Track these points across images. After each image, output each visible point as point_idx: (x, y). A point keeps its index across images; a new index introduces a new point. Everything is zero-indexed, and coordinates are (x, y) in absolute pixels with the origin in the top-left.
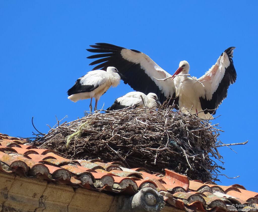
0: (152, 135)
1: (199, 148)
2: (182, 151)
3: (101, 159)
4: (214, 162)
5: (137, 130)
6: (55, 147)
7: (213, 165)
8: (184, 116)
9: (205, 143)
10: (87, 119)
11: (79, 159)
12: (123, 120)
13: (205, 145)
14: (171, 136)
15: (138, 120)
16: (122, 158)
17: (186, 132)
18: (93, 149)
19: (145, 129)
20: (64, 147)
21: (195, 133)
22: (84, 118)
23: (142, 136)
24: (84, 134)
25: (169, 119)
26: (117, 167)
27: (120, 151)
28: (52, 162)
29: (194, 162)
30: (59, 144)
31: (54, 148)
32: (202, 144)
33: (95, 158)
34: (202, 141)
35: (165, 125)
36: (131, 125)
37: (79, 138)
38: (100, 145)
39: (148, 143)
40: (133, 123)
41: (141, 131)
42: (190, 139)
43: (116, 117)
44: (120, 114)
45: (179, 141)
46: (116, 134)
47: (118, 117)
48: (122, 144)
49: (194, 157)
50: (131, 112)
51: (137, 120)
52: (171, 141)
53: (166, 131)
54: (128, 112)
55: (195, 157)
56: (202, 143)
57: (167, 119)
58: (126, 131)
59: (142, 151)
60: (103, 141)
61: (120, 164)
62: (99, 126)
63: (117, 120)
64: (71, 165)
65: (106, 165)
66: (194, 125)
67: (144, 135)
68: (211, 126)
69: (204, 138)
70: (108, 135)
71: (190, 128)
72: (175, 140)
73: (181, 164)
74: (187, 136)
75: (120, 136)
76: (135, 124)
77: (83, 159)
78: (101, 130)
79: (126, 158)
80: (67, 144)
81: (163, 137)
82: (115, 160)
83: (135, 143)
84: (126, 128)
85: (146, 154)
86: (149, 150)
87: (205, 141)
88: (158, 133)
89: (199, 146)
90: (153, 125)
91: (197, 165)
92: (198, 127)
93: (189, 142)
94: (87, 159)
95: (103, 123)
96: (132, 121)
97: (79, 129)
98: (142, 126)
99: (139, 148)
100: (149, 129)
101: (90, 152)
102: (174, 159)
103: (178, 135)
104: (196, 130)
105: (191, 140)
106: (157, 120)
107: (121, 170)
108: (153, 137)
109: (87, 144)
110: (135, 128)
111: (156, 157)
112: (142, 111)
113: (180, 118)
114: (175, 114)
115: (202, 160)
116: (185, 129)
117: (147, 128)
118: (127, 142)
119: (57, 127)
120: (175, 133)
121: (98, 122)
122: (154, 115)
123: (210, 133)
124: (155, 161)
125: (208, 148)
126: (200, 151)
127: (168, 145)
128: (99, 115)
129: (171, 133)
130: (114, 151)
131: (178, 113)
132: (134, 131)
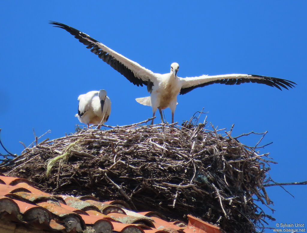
0: (172, 165)
1: (239, 187)
2: (215, 190)
3: (96, 197)
4: (260, 208)
5: (150, 157)
6: (30, 175)
7: (259, 214)
8: (219, 140)
9: (248, 180)
10: (79, 136)
11: (64, 194)
12: (130, 141)
13: (249, 183)
14: (199, 167)
15: (152, 142)
16: (126, 196)
17: (221, 163)
18: (85, 180)
19: (161, 155)
20: (42, 175)
21: (235, 164)
22: (75, 135)
23: (157, 166)
24: (73, 158)
25: (198, 143)
26: (119, 209)
27: (123, 185)
28: (24, 196)
29: (230, 206)
30: (36, 170)
31: (28, 176)
32: (245, 182)
33: (87, 194)
34: (244, 177)
35: (191, 151)
36: (142, 148)
37: (65, 163)
38: (95, 175)
39: (165, 176)
40: (144, 146)
41: (156, 158)
42: (226, 173)
43: (121, 135)
44: (127, 132)
45: (210, 176)
46: (119, 160)
47: (124, 136)
48: (127, 175)
49: (231, 199)
50: (142, 130)
51: (150, 141)
52: (199, 174)
53: (193, 160)
54: (139, 130)
55: (233, 199)
56: (243, 180)
57: (194, 142)
58: (135, 157)
59: (157, 187)
60: (100, 169)
61: (122, 204)
62: (96, 147)
63: (121, 141)
64: (52, 203)
65: (103, 205)
66: (235, 154)
67: (160, 164)
68: (258, 157)
69: (247, 173)
70: (107, 162)
71: (228, 158)
72: (205, 173)
73: (212, 210)
74: (222, 168)
75: (124, 163)
76: (147, 147)
77: (70, 195)
78: (98, 154)
79: (133, 196)
80: (48, 171)
81: (187, 169)
82: (115, 198)
83: (146, 175)
84: (134, 153)
85: (162, 192)
86: (166, 186)
87: (249, 177)
88: (180, 163)
89: (240, 184)
90: (174, 151)
91: (235, 213)
92: (239, 157)
93: (225, 178)
94: (75, 195)
95: (101, 144)
96: (143, 143)
97: (65, 151)
98: (157, 150)
99: (151, 182)
100: (168, 155)
101: (80, 185)
102: (202, 202)
103: (210, 167)
104: (236, 161)
105: (228, 175)
106: (180, 143)
107: (124, 213)
108: (174, 168)
109: (77, 173)
110: (148, 153)
111: (176, 197)
112: (159, 128)
113: (214, 142)
114: (206, 136)
115: (242, 205)
116: (221, 159)
117: (164, 154)
118: (135, 172)
119: (35, 147)
120: (206, 163)
121: (94, 142)
122: (176, 136)
123: (257, 167)
124: (174, 203)
125: (253, 187)
126: (241, 191)
127: (195, 181)
128: (95, 131)
129: (199, 164)
130: (115, 186)
131: (211, 134)
132: (146, 157)
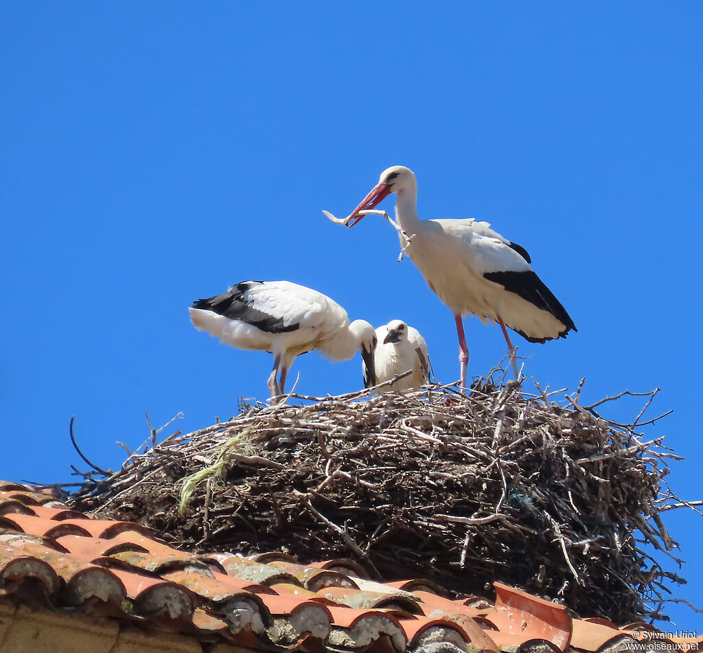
0: (453, 474)
1: (603, 516)
2: (550, 525)
3: (291, 553)
4: (651, 559)
5: (405, 459)
6: (145, 514)
7: (648, 570)
8: (553, 414)
9: (622, 499)
10: (245, 422)
11: (220, 551)
12: (360, 427)
13: (623, 505)
14: (512, 477)
15: (406, 428)
16: (357, 548)
17: (560, 464)
18: (264, 519)
19: (429, 455)
20: (171, 513)
21: (591, 467)
22: (237, 421)
23: (421, 479)
24: (237, 472)
25: (507, 424)
26: (343, 577)
27: (349, 524)
28: (133, 562)
29: (585, 559)
30: (157, 503)
31: (140, 516)
32: (614, 503)
33: (271, 549)
34: (614, 491)
35: (494, 443)
36: (385, 441)
37: (220, 484)
38: (287, 506)
39: (440, 500)
40: (391, 438)
41: (419, 460)
42: (573, 486)
43: (339, 416)
44: (352, 408)
45: (538, 494)
46: (337, 470)
47: (344, 416)
48: (356, 502)
49: (586, 543)
50: (384, 403)
51: (404, 426)
52: (514, 492)
53: (498, 461)
54: (377, 401)
55: (590, 543)
56: (612, 499)
57: (499, 423)
58: (371, 462)
59: (423, 526)
60: (297, 493)
61: (349, 567)
62: (284, 445)
63: (340, 427)
64: (194, 572)
65: (306, 570)
66: (589, 442)
67: (428, 474)
68: (642, 446)
69: (619, 482)
70: (311, 476)
71: (575, 453)
72: (526, 488)
73: (547, 568)
74: (563, 477)
75: (350, 476)
76: (397, 438)
77: (234, 552)
78: (290, 459)
79: (371, 547)
80: (182, 504)
81: (487, 481)
82: (333, 555)
83: (399, 499)
84: (370, 452)
85: (436, 534)
86: (444, 522)
87: (623, 493)
88: (470, 469)
89: (603, 508)
90: (456, 444)
91: (596, 571)
92: (600, 449)
93: (570, 497)
94: (245, 552)
95: (296, 438)
96: (388, 430)
97: (218, 456)
98: (420, 445)
99: (410, 516)
100: (444, 453)
101: (254, 530)
102: (523, 552)
103: (535, 474)
104: (594, 459)
105: (578, 490)
106: (468, 427)
107: (355, 586)
108: (457, 480)
109: (246, 503)
110: (400, 452)
111: (466, 544)
112: (420, 396)
113: (543, 420)
114: (525, 409)
115: (611, 555)
116: (559, 455)
117: (436, 451)
118: (373, 495)
119: (151, 451)
120: (528, 466)
121: (280, 433)
122: (460, 412)
123: (638, 468)
124: (463, 557)
125: (632, 514)
126: (607, 523)
127: (506, 506)
128: (282, 410)
129: (513, 469)
130: (331, 527)
131: (536, 402)
132: (396, 461)
